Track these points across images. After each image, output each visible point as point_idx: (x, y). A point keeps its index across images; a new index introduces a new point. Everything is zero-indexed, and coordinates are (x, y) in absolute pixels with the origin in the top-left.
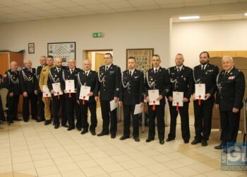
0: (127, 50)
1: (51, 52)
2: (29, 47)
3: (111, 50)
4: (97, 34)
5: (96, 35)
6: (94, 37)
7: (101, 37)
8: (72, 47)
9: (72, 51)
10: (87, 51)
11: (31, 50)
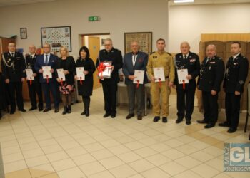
0: (125, 34)
1: (45, 37)
2: (21, 33)
3: (109, 34)
4: (93, 17)
5: (92, 19)
6: (90, 21)
7: (97, 20)
8: (67, 31)
9: (67, 36)
10: (82, 36)
11: (24, 35)
